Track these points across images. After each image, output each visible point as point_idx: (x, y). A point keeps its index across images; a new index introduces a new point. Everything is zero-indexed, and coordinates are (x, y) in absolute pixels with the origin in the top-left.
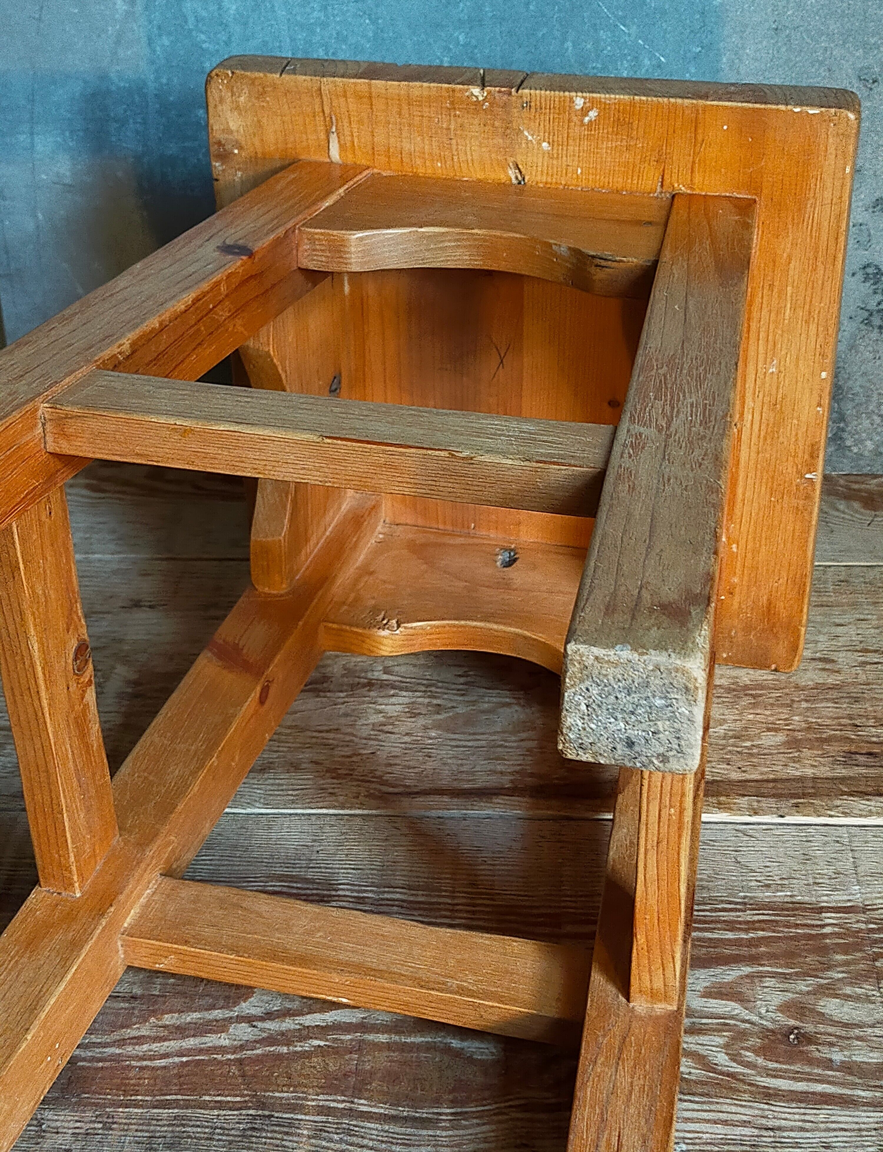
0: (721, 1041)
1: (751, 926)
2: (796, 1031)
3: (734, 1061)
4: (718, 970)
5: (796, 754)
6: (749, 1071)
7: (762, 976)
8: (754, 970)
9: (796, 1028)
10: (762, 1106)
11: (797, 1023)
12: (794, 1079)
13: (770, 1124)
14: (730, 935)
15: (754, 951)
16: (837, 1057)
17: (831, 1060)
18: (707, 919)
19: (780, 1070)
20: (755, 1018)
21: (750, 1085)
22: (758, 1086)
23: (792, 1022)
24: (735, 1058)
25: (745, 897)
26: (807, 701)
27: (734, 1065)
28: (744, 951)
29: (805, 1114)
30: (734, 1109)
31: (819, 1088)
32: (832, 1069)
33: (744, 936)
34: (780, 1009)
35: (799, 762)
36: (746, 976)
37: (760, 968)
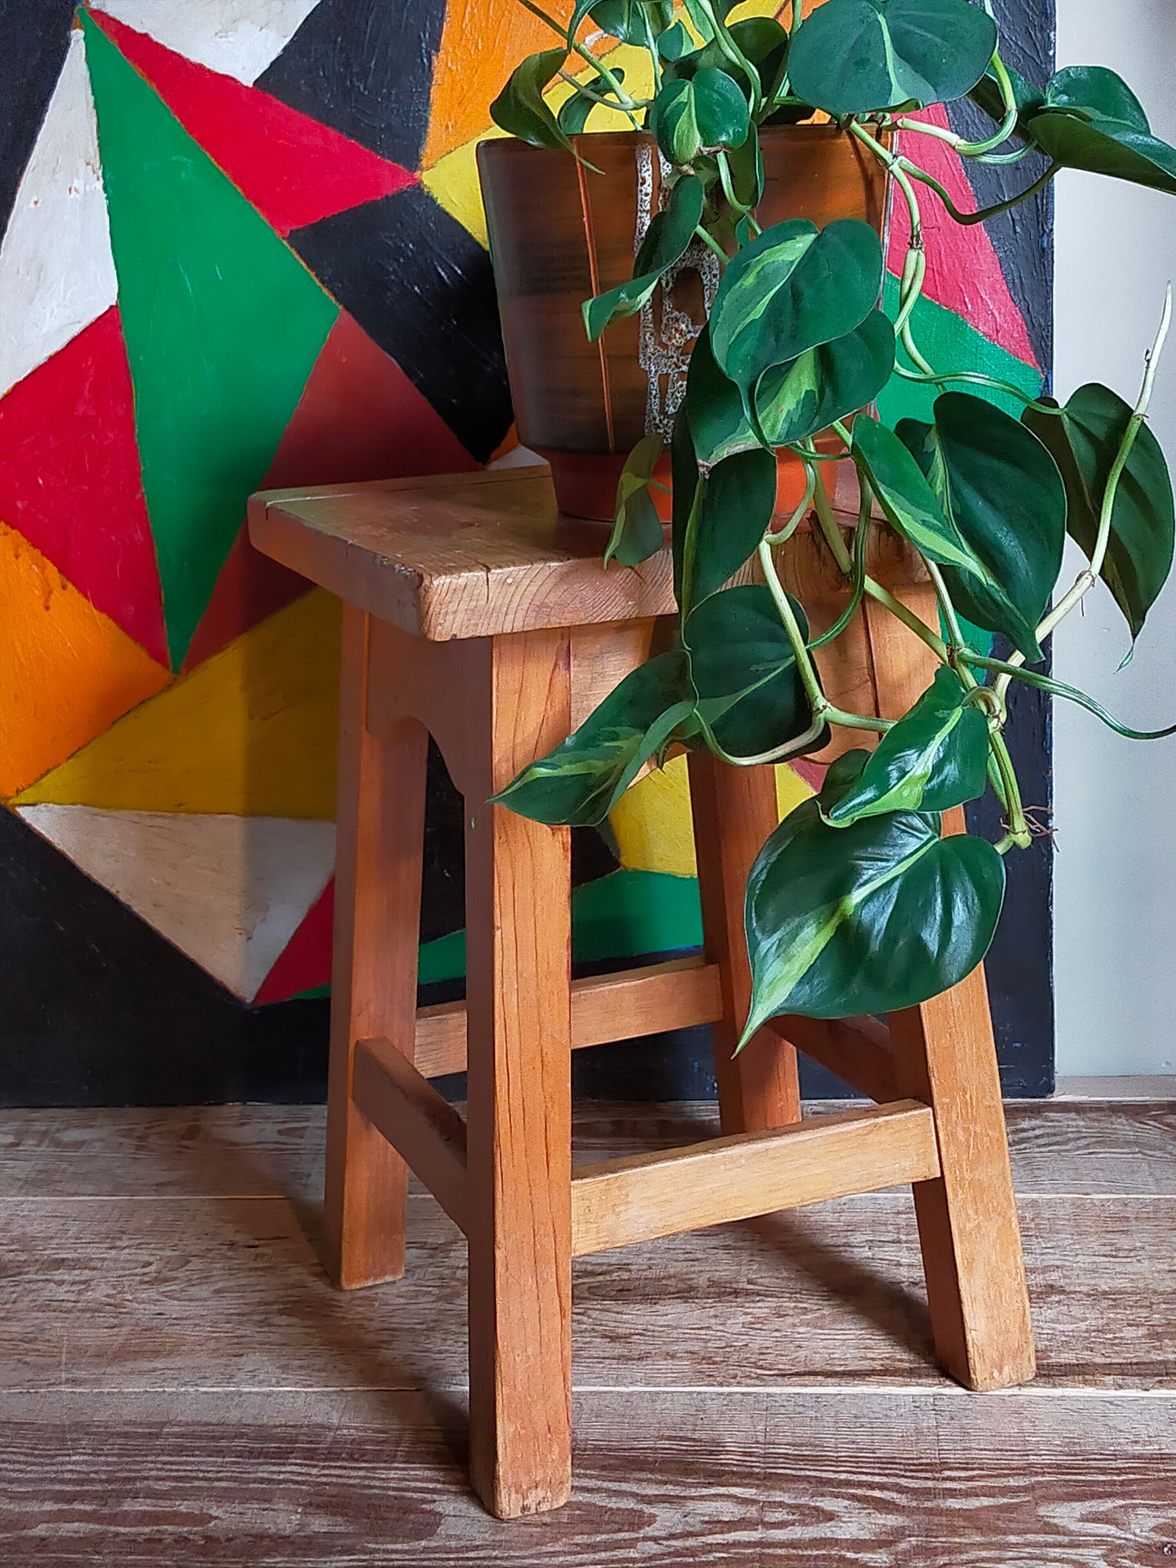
0: (1099, 1552)
1: (1120, 1471)
2: (1169, 1546)
4: (1093, 1503)
5: (1158, 1344)
7: (1135, 1506)
8: (1128, 1502)
9: (1170, 1543)
11: (1171, 1540)
14: (1103, 1478)
15: (1126, 1489)
18: (1082, 1466)
20: (1130, 1536)
23: (1165, 1539)
25: (1114, 1451)
26: (1165, 1303)
28: (1117, 1489)
33: (1115, 1478)
34: (1153, 1529)
35: (1161, 1349)
36: (1121, 1507)
37: (1134, 1501)
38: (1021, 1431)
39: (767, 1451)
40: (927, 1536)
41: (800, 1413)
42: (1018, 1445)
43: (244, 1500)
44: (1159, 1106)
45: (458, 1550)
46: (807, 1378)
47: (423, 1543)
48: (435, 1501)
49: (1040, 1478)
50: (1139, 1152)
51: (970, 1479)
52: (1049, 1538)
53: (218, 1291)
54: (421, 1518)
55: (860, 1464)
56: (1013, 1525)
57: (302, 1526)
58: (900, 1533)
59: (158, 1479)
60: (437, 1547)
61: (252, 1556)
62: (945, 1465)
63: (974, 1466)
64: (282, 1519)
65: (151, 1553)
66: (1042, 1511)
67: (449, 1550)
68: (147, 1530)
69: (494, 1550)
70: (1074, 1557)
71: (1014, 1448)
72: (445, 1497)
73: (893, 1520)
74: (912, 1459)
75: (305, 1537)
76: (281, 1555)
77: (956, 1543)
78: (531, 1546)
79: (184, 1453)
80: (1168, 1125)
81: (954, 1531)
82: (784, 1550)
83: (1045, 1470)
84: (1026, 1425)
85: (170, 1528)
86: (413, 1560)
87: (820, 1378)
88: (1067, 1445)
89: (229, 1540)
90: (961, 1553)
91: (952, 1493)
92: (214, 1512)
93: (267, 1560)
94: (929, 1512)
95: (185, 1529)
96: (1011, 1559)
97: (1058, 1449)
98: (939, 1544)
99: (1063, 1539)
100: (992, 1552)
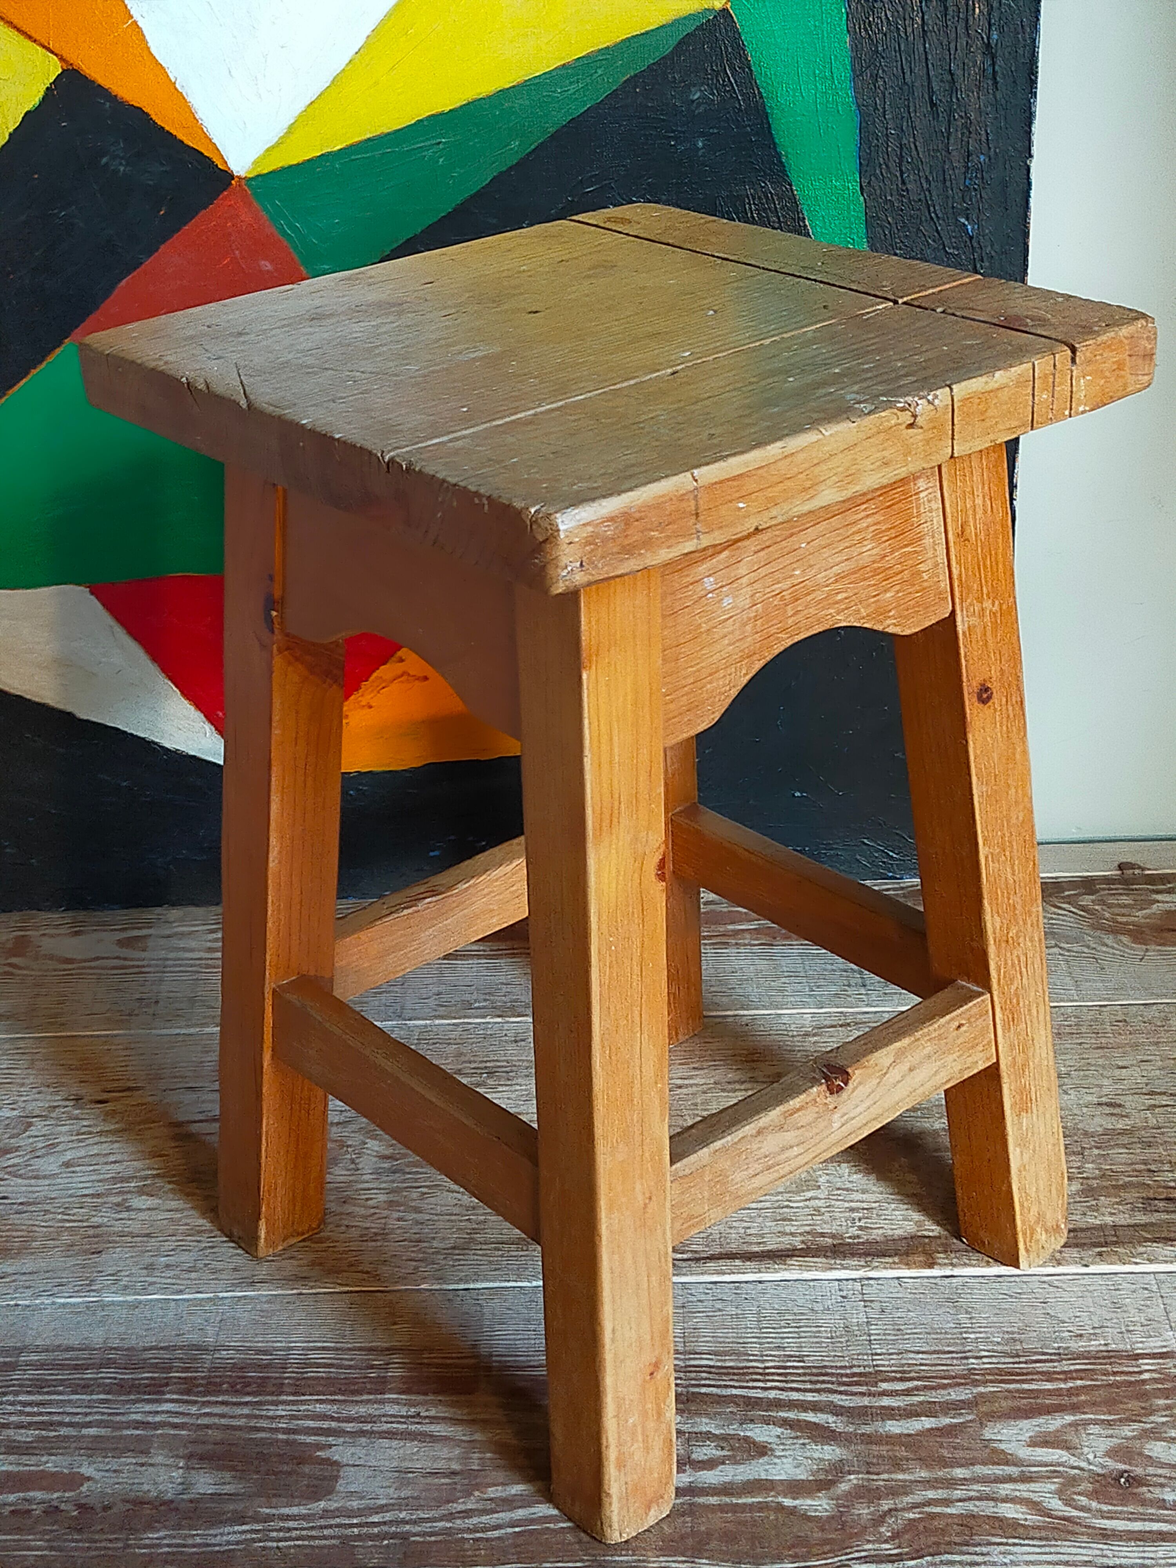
0: (1053, 1487)
1: (1068, 1376)
2: (1126, 1475)
3: (1070, 1505)
4: (1041, 1420)
5: (1094, 1203)
6: (1086, 1515)
7: (1086, 1423)
8: (1077, 1418)
9: (1126, 1471)
10: (1101, 1546)
11: (1127, 1467)
12: (1129, 1519)
13: (1111, 1562)
14: (1049, 1386)
15: (1075, 1399)
16: (1170, 1497)
17: (1164, 1500)
18: (1025, 1371)
19: (1116, 1512)
20: (1083, 1465)
21: (1088, 1527)
22: (1094, 1528)
23: (1122, 1467)
24: (1068, 1502)
25: (1059, 1348)
26: (1097, 1148)
27: (1069, 1509)
28: (1066, 1400)
29: (1144, 1552)
30: (1074, 1550)
31: (1156, 1526)
32: (1167, 1509)
33: (1063, 1386)
34: (1107, 1454)
35: (1097, 1211)
36: (1070, 1425)
37: (1083, 1416)
38: (958, 1325)
39: (688, 1363)
40: (868, 1473)
41: (720, 1310)
42: (955, 1345)
43: (119, 1452)
44: (1073, 884)
45: (359, 1513)
46: (721, 1262)
47: (322, 1504)
48: (330, 1446)
49: (981, 1389)
50: (1056, 946)
51: (907, 1392)
52: (998, 1470)
53: (67, 1164)
54: (316, 1470)
55: (789, 1378)
56: (959, 1454)
57: (186, 1486)
58: (838, 1469)
59: (20, 1426)
60: (337, 1509)
61: (133, 1530)
62: (880, 1375)
63: (913, 1374)
64: (163, 1475)
65: (19, 1530)
66: (988, 1433)
67: (351, 1513)
68: (12, 1498)
69: (401, 1511)
70: (1025, 1495)
71: (952, 1349)
72: (342, 1440)
73: (830, 1452)
74: (845, 1367)
75: (191, 1501)
76: (165, 1527)
77: (900, 1480)
78: (440, 1503)
79: (45, 1390)
80: (1083, 908)
81: (897, 1465)
82: (715, 1498)
83: (988, 1377)
84: (963, 1317)
85: (38, 1495)
86: (312, 1528)
87: (738, 1262)
88: (1007, 1342)
89: (106, 1508)
90: (906, 1494)
91: (889, 1413)
92: (87, 1470)
93: (151, 1536)
94: (870, 1439)
95: (56, 1495)
96: (960, 1500)
97: (999, 1348)
98: (882, 1483)
99: (1013, 1471)
100: (940, 1491)
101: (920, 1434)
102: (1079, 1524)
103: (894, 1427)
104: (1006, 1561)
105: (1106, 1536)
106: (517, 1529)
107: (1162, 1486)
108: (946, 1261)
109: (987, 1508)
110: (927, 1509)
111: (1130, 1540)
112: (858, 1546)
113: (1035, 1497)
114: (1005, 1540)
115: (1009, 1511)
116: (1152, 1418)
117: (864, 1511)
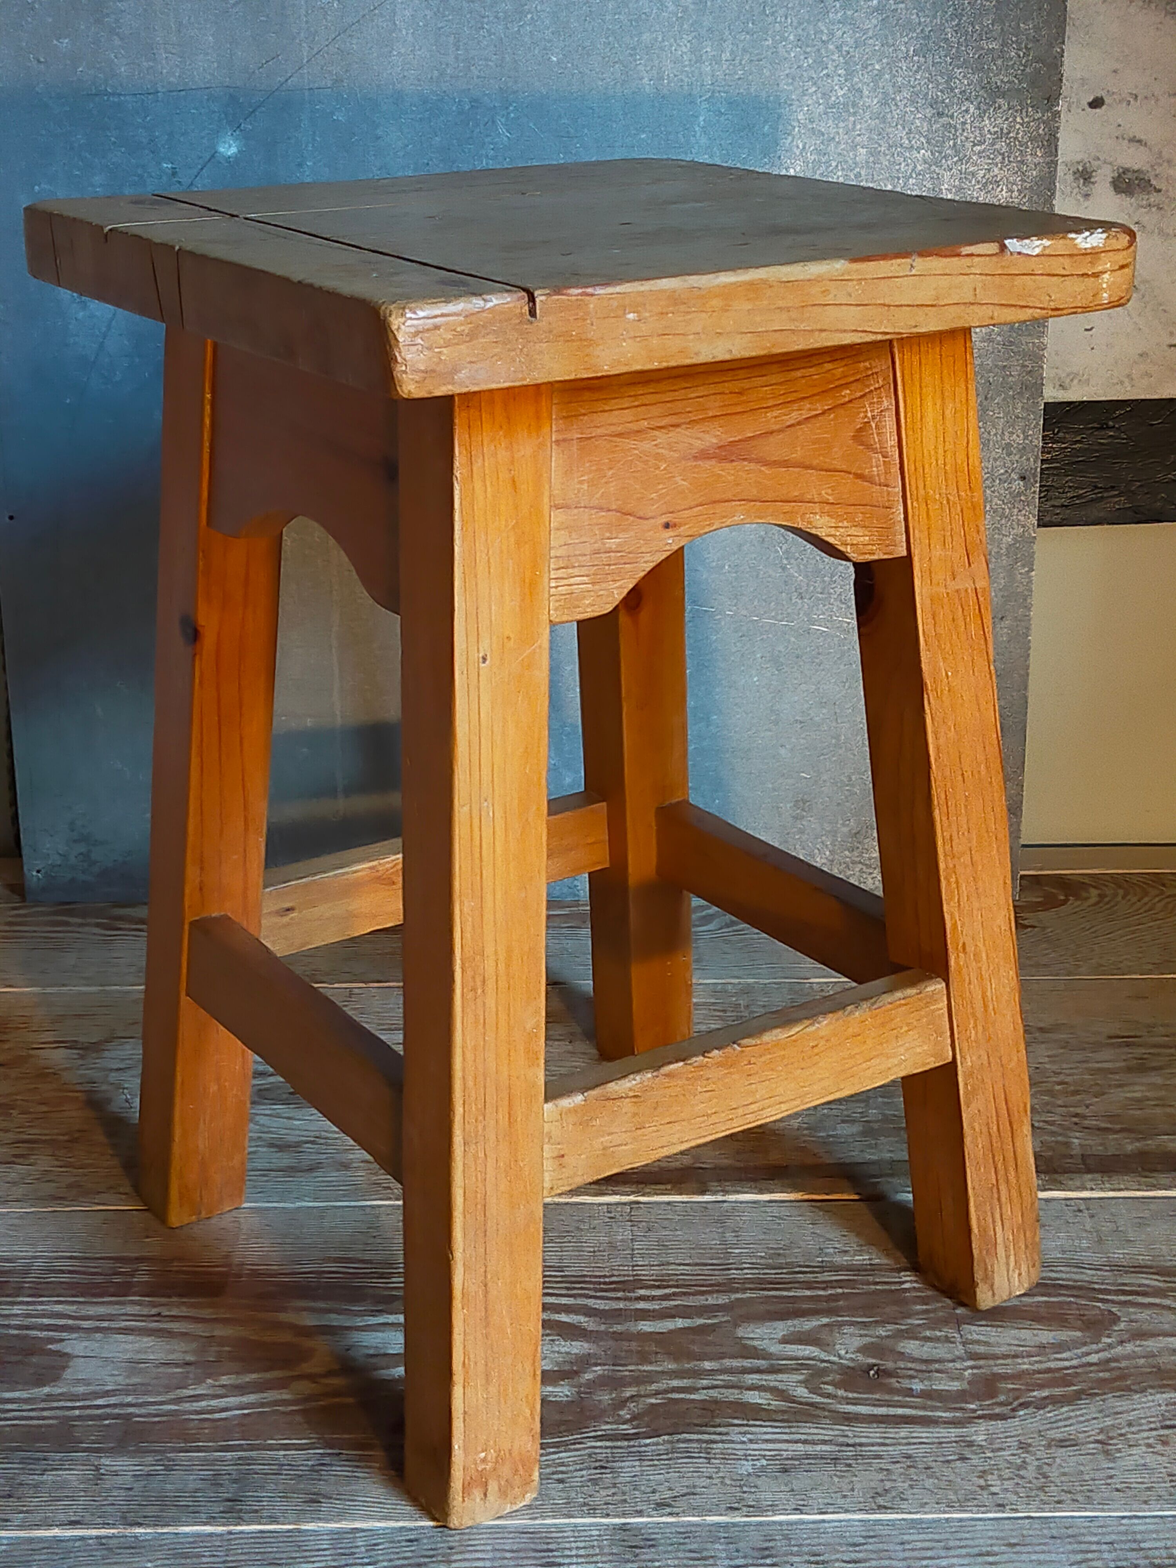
0: (801, 1378)
1: (829, 1285)
2: (876, 1368)
3: (816, 1393)
4: (796, 1322)
5: (873, 1142)
6: (829, 1401)
7: (841, 1325)
8: (832, 1320)
9: (875, 1365)
10: (843, 1427)
11: (878, 1362)
12: (874, 1405)
13: (851, 1441)
14: (808, 1293)
15: (833, 1305)
16: (917, 1386)
17: (911, 1389)
18: (785, 1281)
19: (861, 1399)
20: (834, 1359)
21: (829, 1411)
22: (837, 1412)
23: (873, 1361)
24: (815, 1391)
25: (822, 1262)
27: (814, 1396)
28: (822, 1305)
29: (886, 1432)
30: (813, 1431)
31: (900, 1411)
32: (913, 1396)
33: (821, 1293)
34: (859, 1350)
36: (825, 1325)
37: (840, 1319)
38: (724, 1242)
40: (615, 1365)
42: (720, 1258)
45: (84, 1397)
47: (46, 1390)
48: (62, 1340)
49: (739, 1296)
51: (665, 1298)
52: (747, 1363)
54: (45, 1360)
56: (708, 1349)
58: (585, 1362)
60: (62, 1394)
62: (638, 1283)
63: (671, 1283)
66: (740, 1332)
67: (75, 1398)
69: (127, 1395)
70: (772, 1384)
71: (715, 1262)
72: (75, 1335)
73: (578, 1347)
74: (604, 1276)
77: (644, 1371)
78: (169, 1389)
81: (644, 1358)
83: (747, 1286)
84: (729, 1235)
86: (34, 1410)
88: (770, 1256)
90: (651, 1383)
91: (644, 1315)
94: (618, 1337)
96: (703, 1389)
97: (762, 1261)
98: (627, 1373)
99: (762, 1363)
100: (685, 1381)
101: (671, 1332)
102: (824, 1409)
103: (646, 1326)
104: (745, 1439)
105: (849, 1419)
106: (246, 1412)
107: (911, 1377)
108: (719, 1188)
109: (732, 1395)
110: (669, 1396)
111: (872, 1422)
112: (595, 1426)
113: (781, 1386)
114: (745, 1422)
115: (754, 1397)
116: (909, 1321)
117: (605, 1397)
